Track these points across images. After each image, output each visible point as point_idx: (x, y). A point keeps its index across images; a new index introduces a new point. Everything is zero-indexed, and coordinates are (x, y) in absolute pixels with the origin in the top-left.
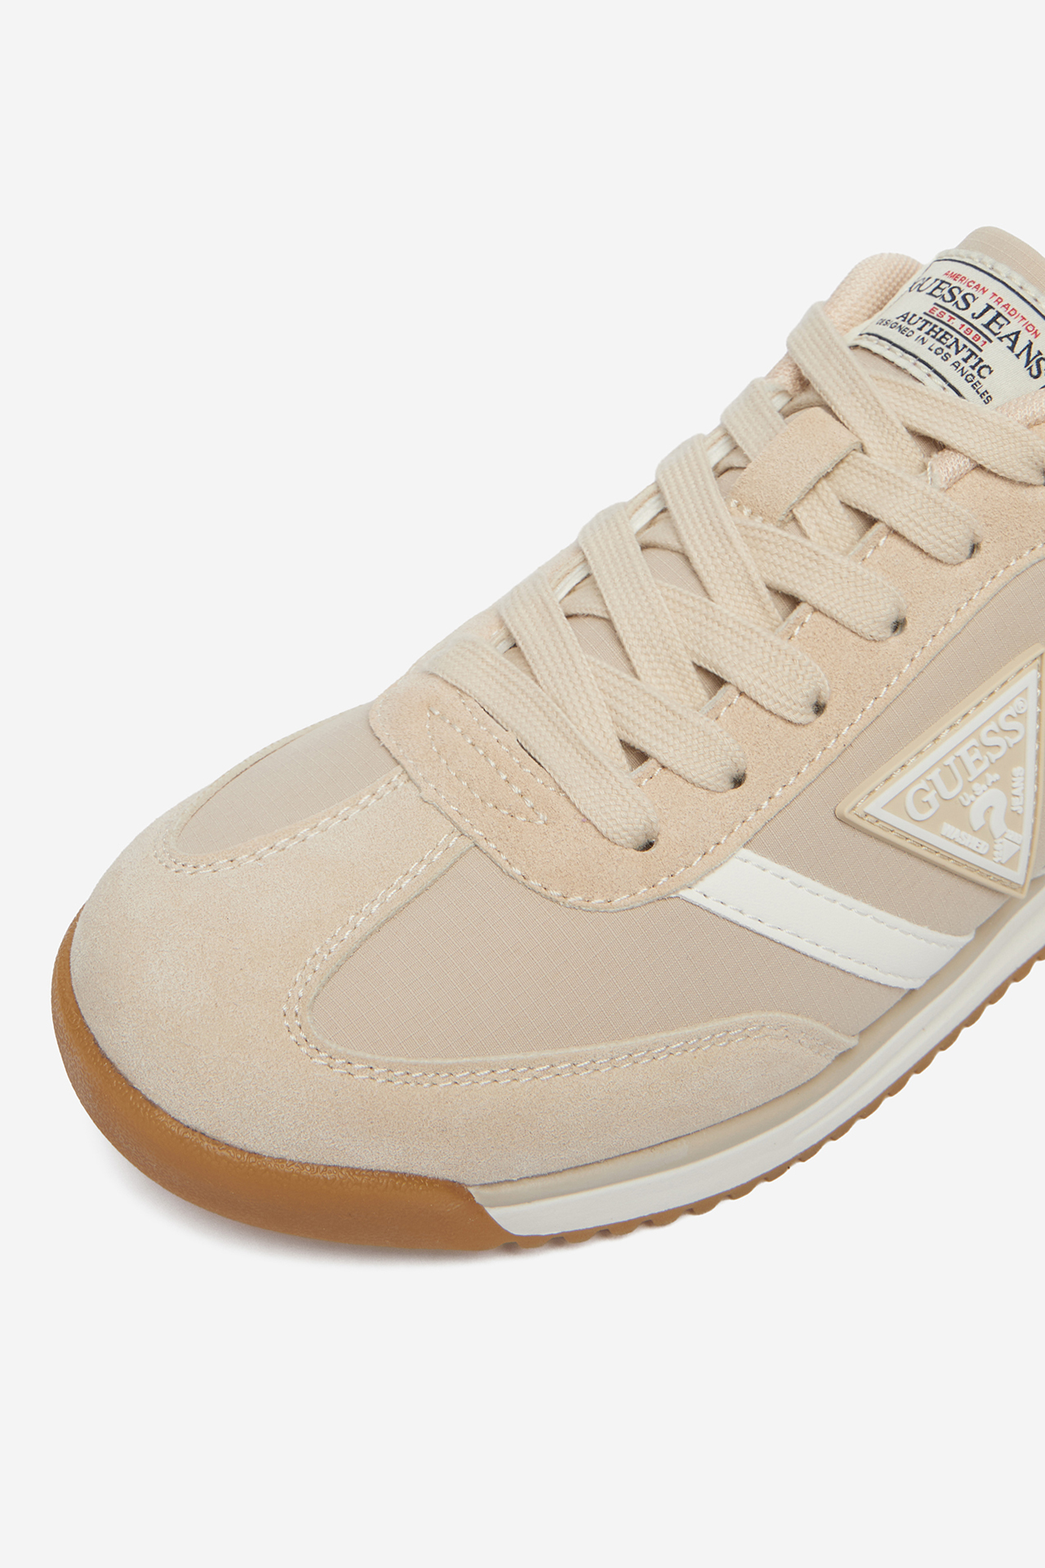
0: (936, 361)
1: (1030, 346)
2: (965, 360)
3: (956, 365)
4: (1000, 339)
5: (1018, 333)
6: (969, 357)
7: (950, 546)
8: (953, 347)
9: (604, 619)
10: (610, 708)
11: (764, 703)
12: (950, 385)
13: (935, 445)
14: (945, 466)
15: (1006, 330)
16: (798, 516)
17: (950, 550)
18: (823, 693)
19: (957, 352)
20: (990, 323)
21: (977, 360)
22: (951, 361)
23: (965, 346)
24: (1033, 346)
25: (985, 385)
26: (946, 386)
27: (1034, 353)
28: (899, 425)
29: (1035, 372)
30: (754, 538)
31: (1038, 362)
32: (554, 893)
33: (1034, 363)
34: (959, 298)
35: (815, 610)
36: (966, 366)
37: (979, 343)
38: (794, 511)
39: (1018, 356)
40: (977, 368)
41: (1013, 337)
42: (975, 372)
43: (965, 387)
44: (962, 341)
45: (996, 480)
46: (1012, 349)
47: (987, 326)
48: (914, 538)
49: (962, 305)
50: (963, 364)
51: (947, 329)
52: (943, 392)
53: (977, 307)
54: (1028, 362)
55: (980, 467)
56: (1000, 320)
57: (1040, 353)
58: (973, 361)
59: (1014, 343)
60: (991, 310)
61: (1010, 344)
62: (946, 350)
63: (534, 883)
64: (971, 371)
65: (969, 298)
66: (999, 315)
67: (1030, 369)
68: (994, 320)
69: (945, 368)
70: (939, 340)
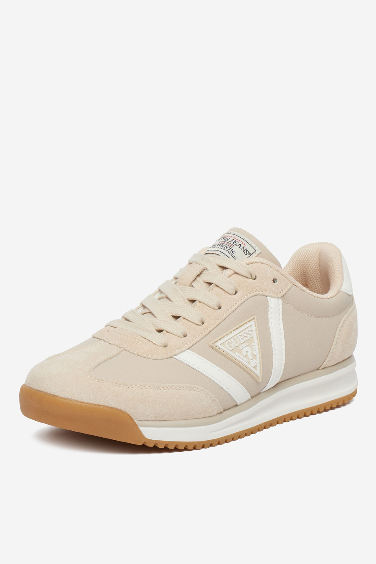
0: (222, 250)
1: (244, 247)
2: (229, 250)
3: (227, 251)
4: (237, 246)
5: (241, 245)
6: (230, 249)
7: (230, 289)
8: (226, 247)
9: (150, 313)
10: (152, 324)
11: (190, 320)
12: (226, 255)
13: (224, 268)
14: (227, 272)
15: (238, 244)
16: (193, 285)
17: (230, 290)
18: (203, 319)
19: (227, 248)
20: (234, 242)
21: (232, 250)
22: (225, 250)
23: (228, 247)
24: (245, 248)
25: (234, 255)
26: (225, 255)
27: (245, 249)
28: (214, 264)
29: (246, 254)
30: (183, 290)
31: (246, 251)
32: (145, 355)
33: (245, 251)
34: (226, 239)
35: (200, 302)
36: (229, 251)
37: (232, 246)
38: (192, 284)
39: (241, 249)
40: (232, 251)
41: (240, 245)
42: (231, 252)
43: (229, 256)
44: (227, 246)
45: (240, 276)
46: (240, 247)
47: (233, 243)
48: (221, 287)
49: (227, 240)
50: (228, 250)
51: (223, 244)
52: (224, 257)
53: (230, 240)
54: (244, 251)
55: (236, 273)
56: (236, 242)
57: (246, 249)
58: (231, 250)
59: (240, 246)
60: (233, 240)
61: (239, 247)
62: (224, 248)
63: (140, 354)
64: (230, 252)
65: (228, 239)
66: (236, 241)
67: (245, 252)
68: (235, 242)
69: (224, 252)
70: (222, 246)
